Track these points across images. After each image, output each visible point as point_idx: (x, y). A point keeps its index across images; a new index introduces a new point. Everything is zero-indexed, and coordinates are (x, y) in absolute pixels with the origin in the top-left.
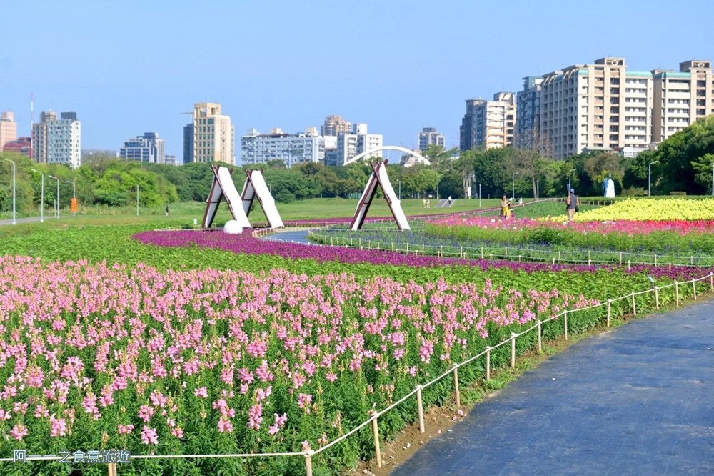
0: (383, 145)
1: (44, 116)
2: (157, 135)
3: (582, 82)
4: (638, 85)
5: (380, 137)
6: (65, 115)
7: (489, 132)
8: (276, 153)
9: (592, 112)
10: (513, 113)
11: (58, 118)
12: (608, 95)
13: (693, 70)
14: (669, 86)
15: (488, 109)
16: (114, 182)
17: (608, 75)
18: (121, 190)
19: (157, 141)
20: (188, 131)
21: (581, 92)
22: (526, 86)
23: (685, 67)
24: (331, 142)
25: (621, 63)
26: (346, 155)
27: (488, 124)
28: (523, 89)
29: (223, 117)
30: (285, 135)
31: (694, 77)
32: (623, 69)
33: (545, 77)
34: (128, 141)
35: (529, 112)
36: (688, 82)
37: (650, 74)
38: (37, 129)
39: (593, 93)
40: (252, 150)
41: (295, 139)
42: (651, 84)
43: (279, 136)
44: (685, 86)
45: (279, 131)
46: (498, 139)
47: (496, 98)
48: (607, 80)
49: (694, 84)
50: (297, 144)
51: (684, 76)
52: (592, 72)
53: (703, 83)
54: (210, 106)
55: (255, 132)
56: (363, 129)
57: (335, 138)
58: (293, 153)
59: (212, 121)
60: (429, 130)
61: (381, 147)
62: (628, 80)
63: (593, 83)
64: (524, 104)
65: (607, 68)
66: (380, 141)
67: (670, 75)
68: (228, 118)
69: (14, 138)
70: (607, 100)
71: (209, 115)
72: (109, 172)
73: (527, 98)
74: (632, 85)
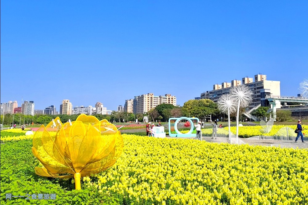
0: (107, 110)
1: (25, 102)
2: (54, 106)
3: (144, 98)
4: (156, 99)
5: (106, 108)
6: (30, 102)
7: (128, 108)
8: (82, 111)
9: (147, 104)
10: (133, 103)
11: (29, 102)
12: (150, 101)
13: (167, 96)
14: (163, 99)
15: (128, 103)
16: (41, 119)
17: (150, 97)
18: (43, 121)
19: (54, 107)
20: (61, 106)
21: (144, 100)
22: (135, 98)
23: (166, 95)
24: (95, 109)
25: (153, 94)
26: (98, 112)
27: (128, 106)
28: (134, 99)
29: (70, 103)
30: (84, 107)
31: (167, 97)
32: (153, 95)
33: (138, 97)
34: (46, 108)
35: (135, 104)
36: (166, 98)
37: (159, 97)
38: (23, 105)
39: (147, 100)
40: (76, 111)
41: (86, 108)
42: (159, 98)
43: (82, 107)
44: (166, 99)
45: (83, 106)
46: (130, 109)
47: (130, 100)
48: (150, 98)
49: (168, 99)
50: (87, 109)
51: (166, 97)
52: (147, 96)
53: (169, 99)
54: (67, 100)
55: (77, 107)
56: (102, 106)
57: (96, 108)
58: (86, 111)
59: (67, 104)
60: (120, 106)
61: (106, 110)
62: (154, 98)
63: (147, 98)
64: (134, 102)
65: (150, 95)
66: (106, 109)
67: (163, 97)
68: (71, 103)
69: (17, 107)
70: (150, 102)
71: (66, 103)
72: (40, 117)
73: (135, 101)
74: (155, 99)
